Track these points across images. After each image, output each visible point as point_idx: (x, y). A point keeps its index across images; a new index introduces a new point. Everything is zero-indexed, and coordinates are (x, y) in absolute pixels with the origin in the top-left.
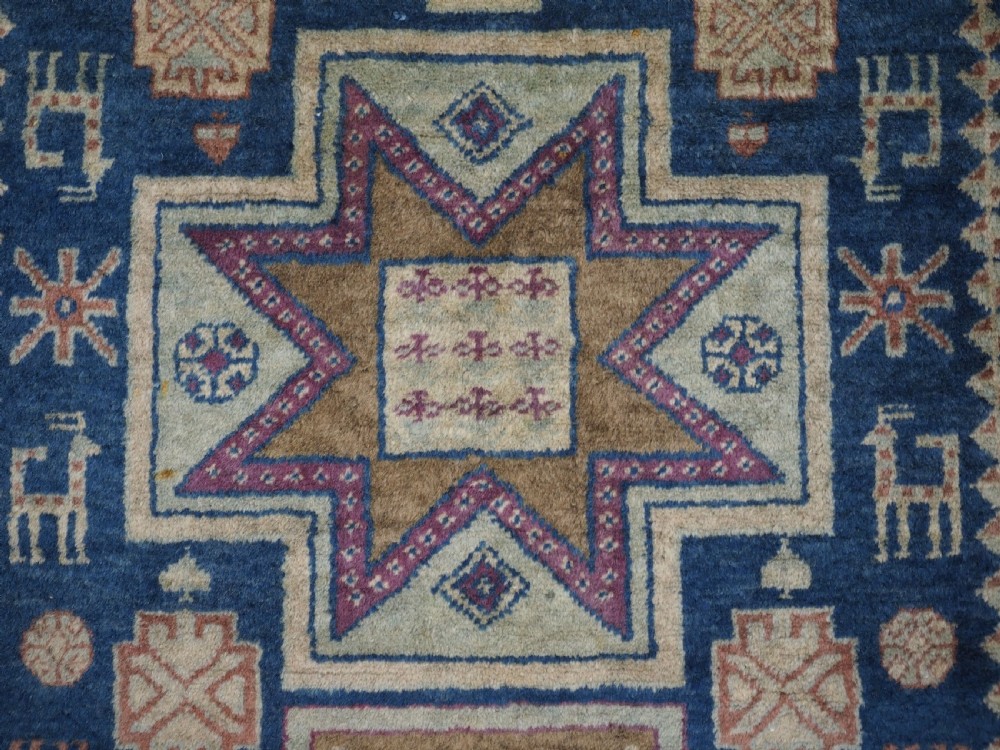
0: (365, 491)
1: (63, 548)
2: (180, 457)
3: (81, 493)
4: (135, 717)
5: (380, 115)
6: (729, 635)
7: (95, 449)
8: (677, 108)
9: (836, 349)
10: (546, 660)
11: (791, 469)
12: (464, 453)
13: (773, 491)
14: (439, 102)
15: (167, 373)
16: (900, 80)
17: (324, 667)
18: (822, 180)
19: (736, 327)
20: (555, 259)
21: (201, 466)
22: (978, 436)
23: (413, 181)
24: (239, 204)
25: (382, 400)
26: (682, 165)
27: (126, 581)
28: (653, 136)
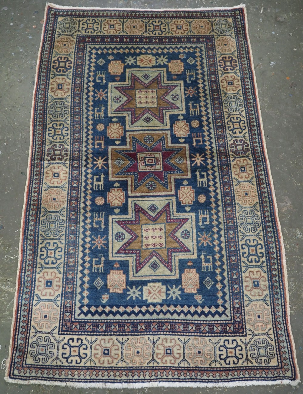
0: (134, 111)
1: (101, 117)
2: (114, 108)
3: (103, 112)
4: (109, 133)
5: (135, 76)
6: (175, 123)
7: (104, 108)
8: (167, 75)
9: (185, 96)
10: (155, 126)
11: (181, 108)
12: (145, 107)
13: (179, 110)
14: (142, 75)
15: (112, 101)
16: (190, 72)
17: (131, 128)
18: (183, 81)
19: (174, 95)
20: (155, 89)
21: (116, 109)
22: (200, 104)
23: (139, 82)
24: (120, 85)
25: (136, 102)
26: (168, 80)
27: (108, 120)
28: (165, 77)
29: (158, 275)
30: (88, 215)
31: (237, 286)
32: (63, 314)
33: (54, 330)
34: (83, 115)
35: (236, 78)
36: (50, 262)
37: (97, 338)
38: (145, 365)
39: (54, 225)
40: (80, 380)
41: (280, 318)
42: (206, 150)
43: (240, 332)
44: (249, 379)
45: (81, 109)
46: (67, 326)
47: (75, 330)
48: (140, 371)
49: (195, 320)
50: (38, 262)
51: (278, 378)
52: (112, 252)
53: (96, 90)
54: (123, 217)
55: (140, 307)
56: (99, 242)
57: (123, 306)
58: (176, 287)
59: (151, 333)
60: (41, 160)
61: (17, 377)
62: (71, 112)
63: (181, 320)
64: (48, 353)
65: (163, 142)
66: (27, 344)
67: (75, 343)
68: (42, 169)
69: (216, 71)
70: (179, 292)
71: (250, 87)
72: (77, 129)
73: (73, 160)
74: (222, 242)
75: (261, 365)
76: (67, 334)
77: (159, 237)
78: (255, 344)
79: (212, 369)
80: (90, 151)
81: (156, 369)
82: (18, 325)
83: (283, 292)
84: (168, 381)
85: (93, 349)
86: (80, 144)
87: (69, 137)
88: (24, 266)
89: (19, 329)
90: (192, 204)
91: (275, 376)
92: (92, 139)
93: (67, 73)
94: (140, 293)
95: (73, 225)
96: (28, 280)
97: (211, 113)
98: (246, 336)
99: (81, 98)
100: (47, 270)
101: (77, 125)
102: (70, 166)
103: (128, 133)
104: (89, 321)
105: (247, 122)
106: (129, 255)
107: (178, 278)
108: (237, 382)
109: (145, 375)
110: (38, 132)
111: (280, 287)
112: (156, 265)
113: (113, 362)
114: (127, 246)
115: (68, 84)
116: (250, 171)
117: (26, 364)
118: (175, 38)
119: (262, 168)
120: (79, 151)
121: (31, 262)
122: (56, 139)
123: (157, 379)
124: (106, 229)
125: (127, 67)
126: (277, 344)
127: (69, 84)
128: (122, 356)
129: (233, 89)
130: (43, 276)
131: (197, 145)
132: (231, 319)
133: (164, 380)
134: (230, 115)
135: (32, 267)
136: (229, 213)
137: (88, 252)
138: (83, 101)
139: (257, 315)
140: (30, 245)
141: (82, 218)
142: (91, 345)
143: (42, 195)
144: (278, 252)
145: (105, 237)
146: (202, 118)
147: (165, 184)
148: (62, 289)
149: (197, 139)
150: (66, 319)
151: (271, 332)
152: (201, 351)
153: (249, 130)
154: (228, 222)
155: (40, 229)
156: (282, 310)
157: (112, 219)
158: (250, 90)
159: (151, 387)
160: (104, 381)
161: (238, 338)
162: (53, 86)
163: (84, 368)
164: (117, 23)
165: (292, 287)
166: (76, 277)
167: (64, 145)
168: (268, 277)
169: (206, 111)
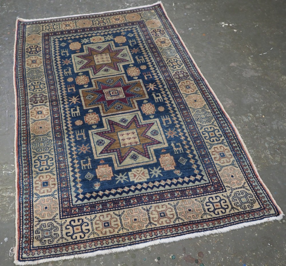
0: (95, 67)
1: (69, 74)
2: (79, 68)
3: (70, 71)
5: (91, 48)
6: (127, 69)
7: (71, 69)
8: (115, 44)
9: (131, 54)
10: (113, 73)
11: (130, 60)
12: (103, 64)
13: (129, 62)
14: (96, 47)
16: (132, 40)
17: (94, 77)
19: (123, 54)
20: (107, 53)
23: (95, 51)
24: (80, 54)
25: (95, 62)
26: (116, 47)
28: (113, 46)
29: (139, 163)
30: (71, 133)
31: (207, 159)
32: (62, 204)
33: (55, 216)
34: (55, 75)
35: (166, 39)
36: (44, 169)
37: (96, 216)
38: (145, 228)
39: (43, 144)
40: (87, 251)
41: (250, 174)
42: (156, 80)
43: (220, 189)
44: (239, 222)
45: (53, 72)
46: (67, 212)
47: (75, 213)
48: (141, 234)
49: (179, 188)
50: (33, 171)
51: (264, 217)
52: (96, 154)
53: (63, 60)
54: (101, 130)
55: (129, 187)
56: (84, 149)
57: (114, 188)
58: (156, 168)
59: (143, 204)
60: (26, 105)
61: (26, 259)
62: (45, 75)
63: (167, 190)
64: (53, 235)
65: (121, 81)
66: (32, 232)
67: (77, 223)
68: (28, 111)
69: (150, 38)
70: (160, 171)
71: (178, 42)
72: (52, 83)
73: (52, 102)
74: (186, 133)
75: (246, 210)
76: (68, 218)
77: (133, 138)
78: (236, 196)
79: (204, 221)
80: (65, 94)
81: (155, 230)
82: (21, 219)
83: (246, 156)
84: (168, 238)
85: (94, 224)
86: (56, 92)
87: (46, 88)
88: (21, 175)
89: (23, 222)
90: (155, 113)
91: (261, 215)
92: (65, 87)
93: (38, 53)
94: (126, 177)
95: (59, 141)
96: (26, 185)
97: (153, 60)
98: (226, 191)
99: (51, 66)
100: (42, 175)
101: (51, 81)
102: (50, 106)
103: (92, 80)
104: (86, 204)
105: (182, 61)
106: (111, 153)
107: (156, 162)
108: (230, 227)
109: (146, 236)
110: (20, 89)
111: (243, 154)
112: (136, 156)
113: (114, 231)
114: (108, 148)
116: (193, 87)
117: (33, 247)
118: (115, 25)
119: (202, 84)
120: (56, 96)
121: (27, 172)
122: (36, 91)
123: (157, 238)
124: (88, 139)
125: (83, 44)
126: (254, 193)
127: (41, 59)
128: (122, 225)
129: (166, 45)
130: (39, 179)
131: (148, 79)
132: (209, 182)
133: (164, 237)
134: (168, 59)
135: (28, 175)
136: (185, 114)
137: (75, 157)
138: (53, 67)
139: (230, 175)
140: (24, 160)
141: (66, 136)
142: (91, 221)
143: (30, 126)
144: (233, 132)
145: (88, 144)
147: (129, 105)
148: (58, 186)
150: (65, 206)
151: (246, 185)
152: (190, 209)
153: (185, 65)
154: (186, 120)
155: (32, 148)
156: (250, 168)
157: (92, 132)
158: (178, 44)
159: (154, 245)
160: (109, 247)
161: (220, 195)
162: (28, 62)
163: (88, 241)
164: (71, 23)
165: (253, 153)
166: (68, 175)
167: (43, 94)
168: (230, 148)
169: (149, 59)
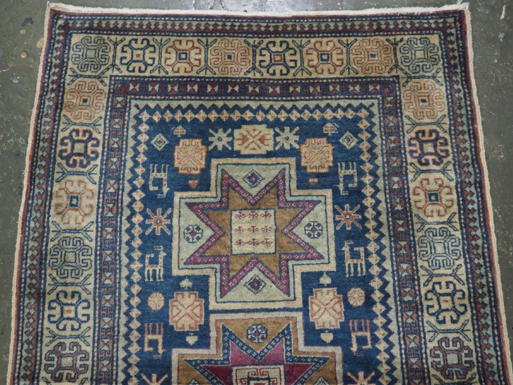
0: (228, 263)
1: (157, 277)
2: (185, 256)
3: (162, 264)
4: (174, 317)
5: (230, 177)
6: (312, 295)
7: (165, 254)
8: (297, 175)
9: (335, 228)
10: (270, 301)
11: (326, 256)
12: (251, 254)
13: (322, 261)
14: (244, 174)
15: (182, 236)
16: (347, 168)
17: (219, 304)
18: (331, 190)
19: (312, 224)
20: (271, 209)
21: (190, 258)
22: (368, 247)
23: (238, 192)
24: (198, 198)
25: (231, 242)
26: (299, 187)
27: (172, 285)
28: (292, 181)
34: (120, 271)
35: (445, 184)
42: (379, 362)
45: (116, 255)
53: (148, 211)
60: (32, 381)
62: (95, 264)
65: (286, 340)
69: (402, 167)
71: (475, 206)
72: (108, 305)
73: (98, 382)
80: (134, 359)
86: (114, 343)
87: (91, 323)
92: (139, 330)
93: (89, 167)
97: (390, 269)
99: (116, 230)
101: (107, 294)
103: (213, 318)
105: (470, 296)
110: (27, 311)
115: (90, 194)
118: (314, 83)
120: (111, 360)
122: (64, 329)
125: (212, 154)
127: (93, 193)
129: (439, 211)
131: (360, 350)
134: (432, 276)
138: (120, 237)
146: (372, 284)
149: (360, 334)
153: (473, 315)
158: (476, 215)
162: (59, 201)
164: (193, 47)
167: (81, 343)
169: (379, 265)
